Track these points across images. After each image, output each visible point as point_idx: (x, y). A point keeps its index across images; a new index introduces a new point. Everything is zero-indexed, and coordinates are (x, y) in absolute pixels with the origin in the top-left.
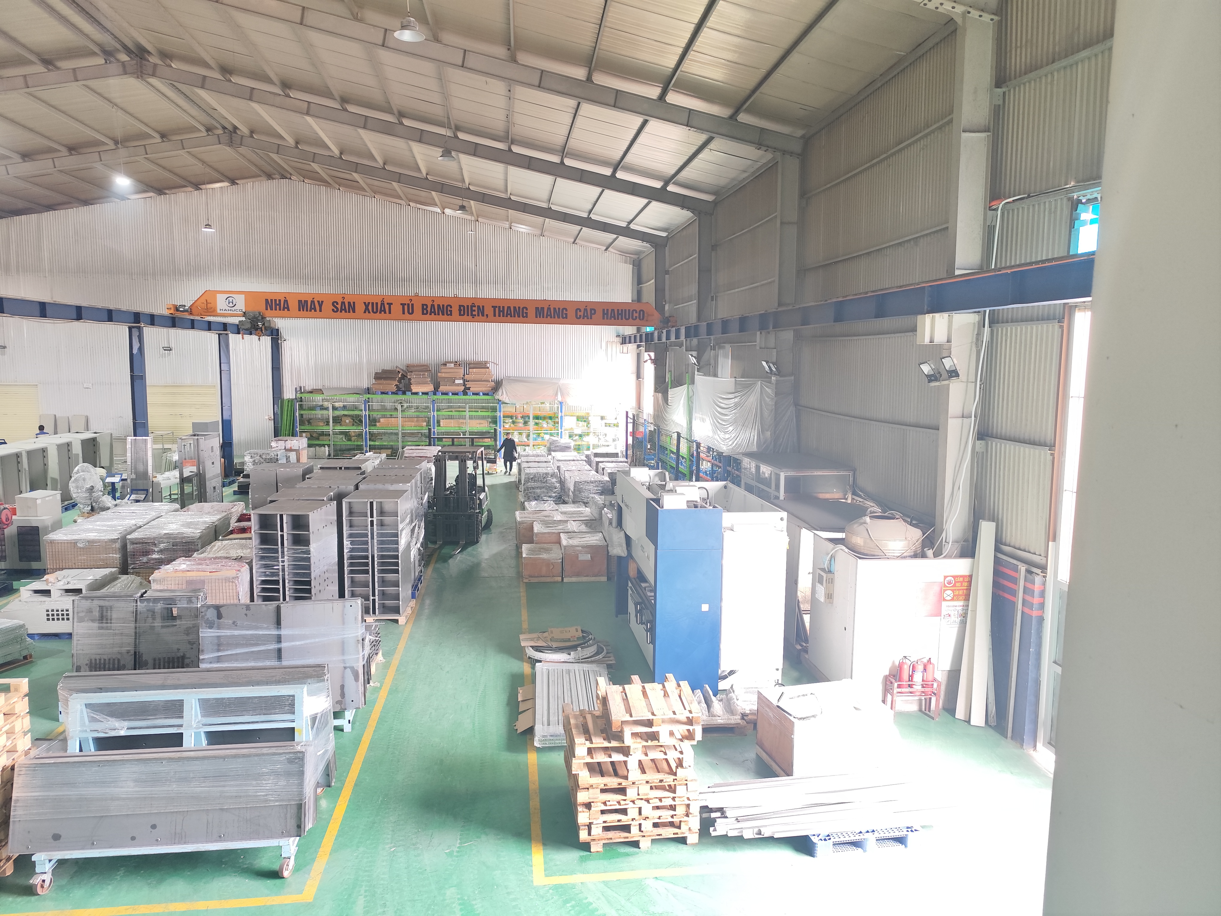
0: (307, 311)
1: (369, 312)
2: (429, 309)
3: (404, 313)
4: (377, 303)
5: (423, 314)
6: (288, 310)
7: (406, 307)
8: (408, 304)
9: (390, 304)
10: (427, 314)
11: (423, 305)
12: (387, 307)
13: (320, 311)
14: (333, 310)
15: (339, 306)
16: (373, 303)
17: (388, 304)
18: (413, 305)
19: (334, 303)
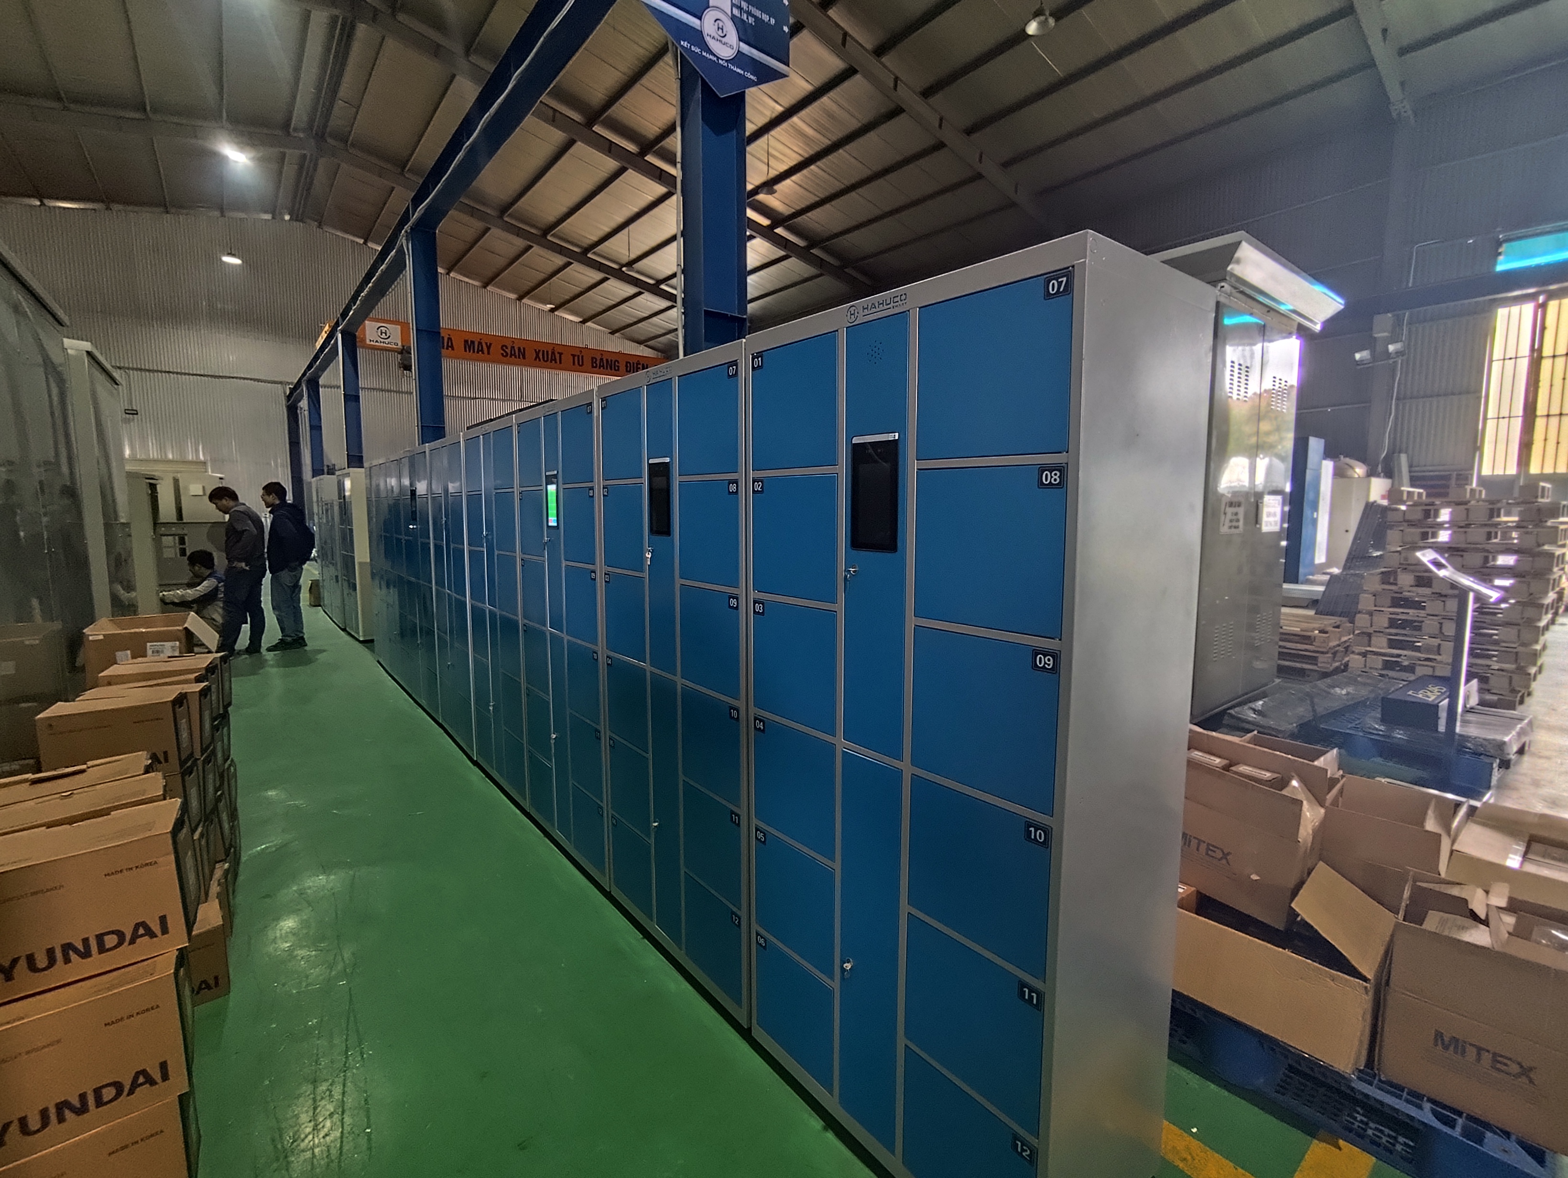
0: (474, 351)
1: (540, 360)
2: (598, 362)
3: (574, 364)
4: (547, 352)
5: (593, 367)
6: (453, 349)
7: (576, 358)
8: (578, 356)
9: (561, 354)
10: (596, 367)
11: (592, 358)
12: (557, 356)
13: (489, 353)
14: (502, 354)
15: (508, 351)
16: (543, 351)
17: (558, 353)
18: (582, 356)
19: (503, 347)
